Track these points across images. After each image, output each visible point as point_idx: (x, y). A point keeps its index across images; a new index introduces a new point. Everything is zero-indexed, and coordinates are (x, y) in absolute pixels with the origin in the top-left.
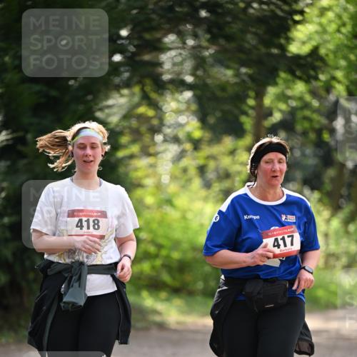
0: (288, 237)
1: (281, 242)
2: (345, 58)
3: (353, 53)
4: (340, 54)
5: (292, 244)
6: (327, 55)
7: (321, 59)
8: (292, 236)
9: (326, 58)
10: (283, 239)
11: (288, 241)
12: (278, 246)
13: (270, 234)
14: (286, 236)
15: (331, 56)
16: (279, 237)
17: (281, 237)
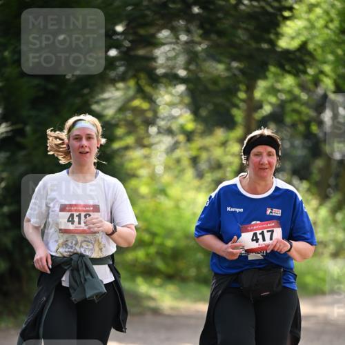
0: (268, 231)
1: (260, 237)
2: (333, 52)
3: (341, 48)
4: (328, 49)
5: (271, 239)
6: (315, 50)
7: (310, 54)
8: (272, 231)
9: (315, 53)
10: (262, 234)
11: (267, 235)
12: (257, 240)
13: (249, 228)
14: (265, 231)
15: (320, 51)
16: (258, 232)
17: (260, 231)
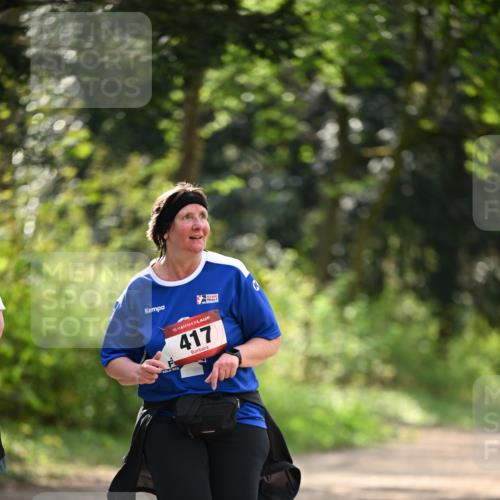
0: (202, 330)
1: (191, 340)
2: (339, 19)
3: (353, 12)
4: (330, 14)
5: (208, 340)
6: (308, 14)
7: (298, 21)
8: (208, 329)
9: (307, 19)
10: (194, 335)
11: (202, 336)
12: (188, 346)
13: (175, 330)
14: (198, 330)
15: (316, 16)
16: (188, 333)
17: (191, 332)
